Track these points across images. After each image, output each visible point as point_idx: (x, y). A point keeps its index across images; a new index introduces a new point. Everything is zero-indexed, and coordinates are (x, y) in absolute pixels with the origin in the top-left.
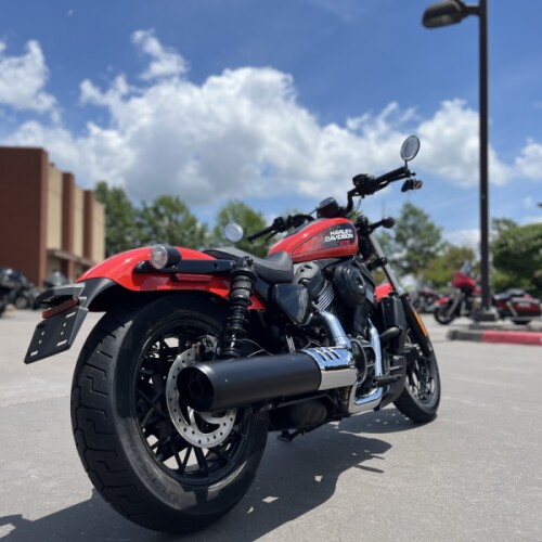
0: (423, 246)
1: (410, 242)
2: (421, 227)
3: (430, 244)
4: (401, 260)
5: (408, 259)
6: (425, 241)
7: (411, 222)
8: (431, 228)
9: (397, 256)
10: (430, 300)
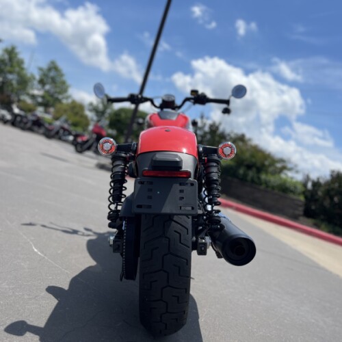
0: (56, 92)
1: (47, 87)
2: (58, 79)
3: (60, 93)
4: (38, 96)
5: (43, 97)
6: (58, 90)
7: (52, 74)
8: (64, 83)
9: (36, 92)
10: (67, 133)
